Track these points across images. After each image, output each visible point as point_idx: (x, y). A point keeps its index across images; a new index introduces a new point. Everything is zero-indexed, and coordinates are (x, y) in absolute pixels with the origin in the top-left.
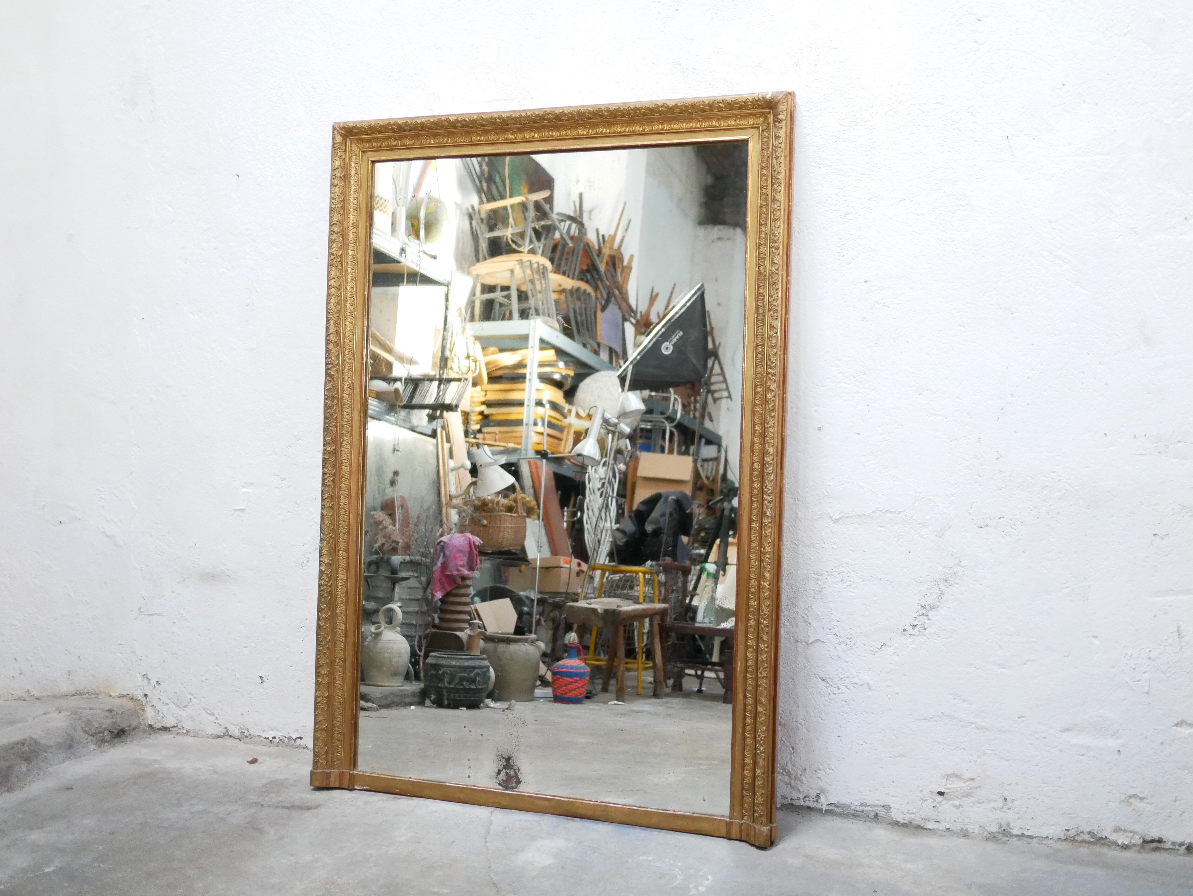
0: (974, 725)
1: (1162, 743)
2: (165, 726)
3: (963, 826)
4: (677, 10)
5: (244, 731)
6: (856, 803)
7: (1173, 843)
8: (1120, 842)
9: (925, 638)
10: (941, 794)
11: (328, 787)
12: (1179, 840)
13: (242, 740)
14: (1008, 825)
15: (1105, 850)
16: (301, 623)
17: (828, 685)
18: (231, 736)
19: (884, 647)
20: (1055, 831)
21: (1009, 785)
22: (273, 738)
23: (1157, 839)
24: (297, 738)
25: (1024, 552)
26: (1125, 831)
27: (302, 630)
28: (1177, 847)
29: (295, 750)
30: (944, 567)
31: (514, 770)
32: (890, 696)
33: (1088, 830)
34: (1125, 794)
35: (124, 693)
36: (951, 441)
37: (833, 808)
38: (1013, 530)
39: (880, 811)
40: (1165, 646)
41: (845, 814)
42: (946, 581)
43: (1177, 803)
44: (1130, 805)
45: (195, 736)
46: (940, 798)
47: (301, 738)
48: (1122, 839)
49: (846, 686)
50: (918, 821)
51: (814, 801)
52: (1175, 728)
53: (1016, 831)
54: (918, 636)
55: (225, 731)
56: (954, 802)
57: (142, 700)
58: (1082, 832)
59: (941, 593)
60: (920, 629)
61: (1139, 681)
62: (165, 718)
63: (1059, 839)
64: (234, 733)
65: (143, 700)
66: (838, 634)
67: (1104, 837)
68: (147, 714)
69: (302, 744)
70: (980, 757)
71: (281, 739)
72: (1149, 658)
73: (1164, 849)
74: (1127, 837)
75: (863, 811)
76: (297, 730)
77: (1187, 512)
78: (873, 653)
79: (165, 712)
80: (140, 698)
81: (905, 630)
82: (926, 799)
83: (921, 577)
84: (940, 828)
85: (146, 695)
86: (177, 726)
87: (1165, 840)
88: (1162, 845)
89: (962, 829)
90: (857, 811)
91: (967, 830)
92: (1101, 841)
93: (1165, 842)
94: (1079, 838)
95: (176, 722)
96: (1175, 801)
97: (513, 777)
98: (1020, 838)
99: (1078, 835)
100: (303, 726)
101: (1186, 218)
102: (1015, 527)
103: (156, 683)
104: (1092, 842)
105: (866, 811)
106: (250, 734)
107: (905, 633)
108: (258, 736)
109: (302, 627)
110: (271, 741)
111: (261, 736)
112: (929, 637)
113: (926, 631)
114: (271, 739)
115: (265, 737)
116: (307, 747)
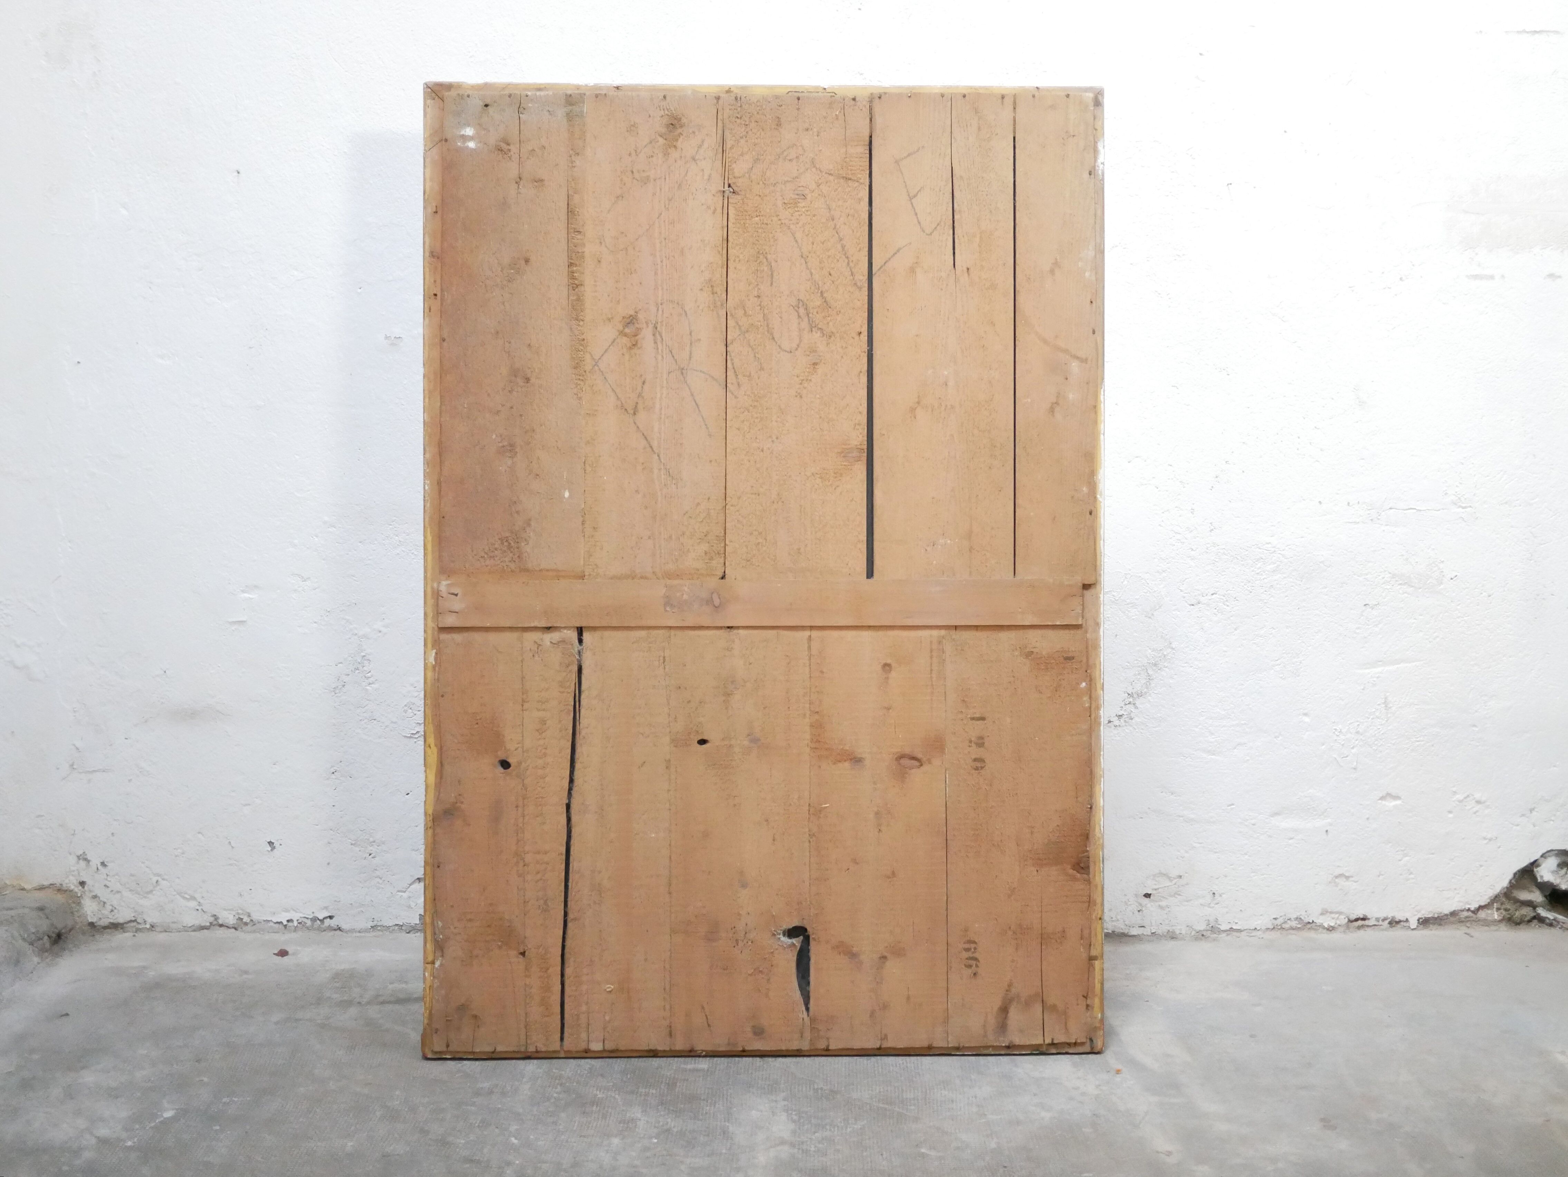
0: (1181, 818)
1: (1368, 819)
2: (115, 921)
3: (1169, 928)
4: (860, 9)
5: (242, 917)
7: (1377, 919)
8: (1326, 925)
9: (1131, 728)
10: (1147, 896)
12: (1382, 915)
13: (239, 929)
14: (1216, 920)
15: (1312, 934)
16: (333, 767)
18: (221, 926)
20: (1263, 921)
21: (1218, 878)
22: (288, 921)
23: (1362, 917)
24: (325, 918)
25: (1236, 629)
26: (1331, 913)
27: (333, 776)
28: (1381, 923)
29: (324, 933)
30: (1153, 650)
33: (1295, 917)
34: (1332, 875)
35: (46, 883)
36: (1163, 513)
38: (1225, 607)
40: (1373, 719)
42: (1155, 665)
43: (1381, 877)
44: (1337, 885)
45: (166, 931)
46: (1146, 901)
47: (331, 917)
48: (1327, 922)
50: (1122, 929)
52: (1380, 801)
53: (1224, 927)
54: (1123, 726)
55: (212, 919)
57: (76, 890)
58: (1290, 919)
59: (1150, 678)
60: (1126, 719)
61: (1347, 756)
62: (116, 911)
63: (1268, 929)
64: (227, 921)
65: (78, 890)
67: (1311, 921)
68: (85, 909)
69: (332, 925)
70: (1187, 852)
71: (300, 921)
72: (1358, 733)
73: (1368, 926)
74: (1333, 918)
76: (326, 908)
77: (1397, 581)
79: (115, 903)
80: (72, 887)
81: (1110, 722)
82: (1131, 903)
83: (1129, 663)
84: (1145, 933)
85: (82, 884)
86: (135, 921)
87: (1368, 917)
88: (1366, 922)
89: (1169, 931)
91: (1173, 932)
92: (1309, 925)
93: (1369, 919)
94: (1286, 926)
95: (132, 915)
96: (1379, 876)
98: (1229, 932)
99: (1285, 922)
100: (335, 901)
101: (1401, 279)
102: (1228, 604)
103: (99, 864)
104: (1299, 928)
106: (252, 920)
107: (1109, 724)
108: (264, 921)
109: (333, 773)
110: (285, 926)
111: (269, 921)
112: (1135, 727)
113: (1133, 721)
114: (285, 923)
115: (275, 921)
116: (339, 929)
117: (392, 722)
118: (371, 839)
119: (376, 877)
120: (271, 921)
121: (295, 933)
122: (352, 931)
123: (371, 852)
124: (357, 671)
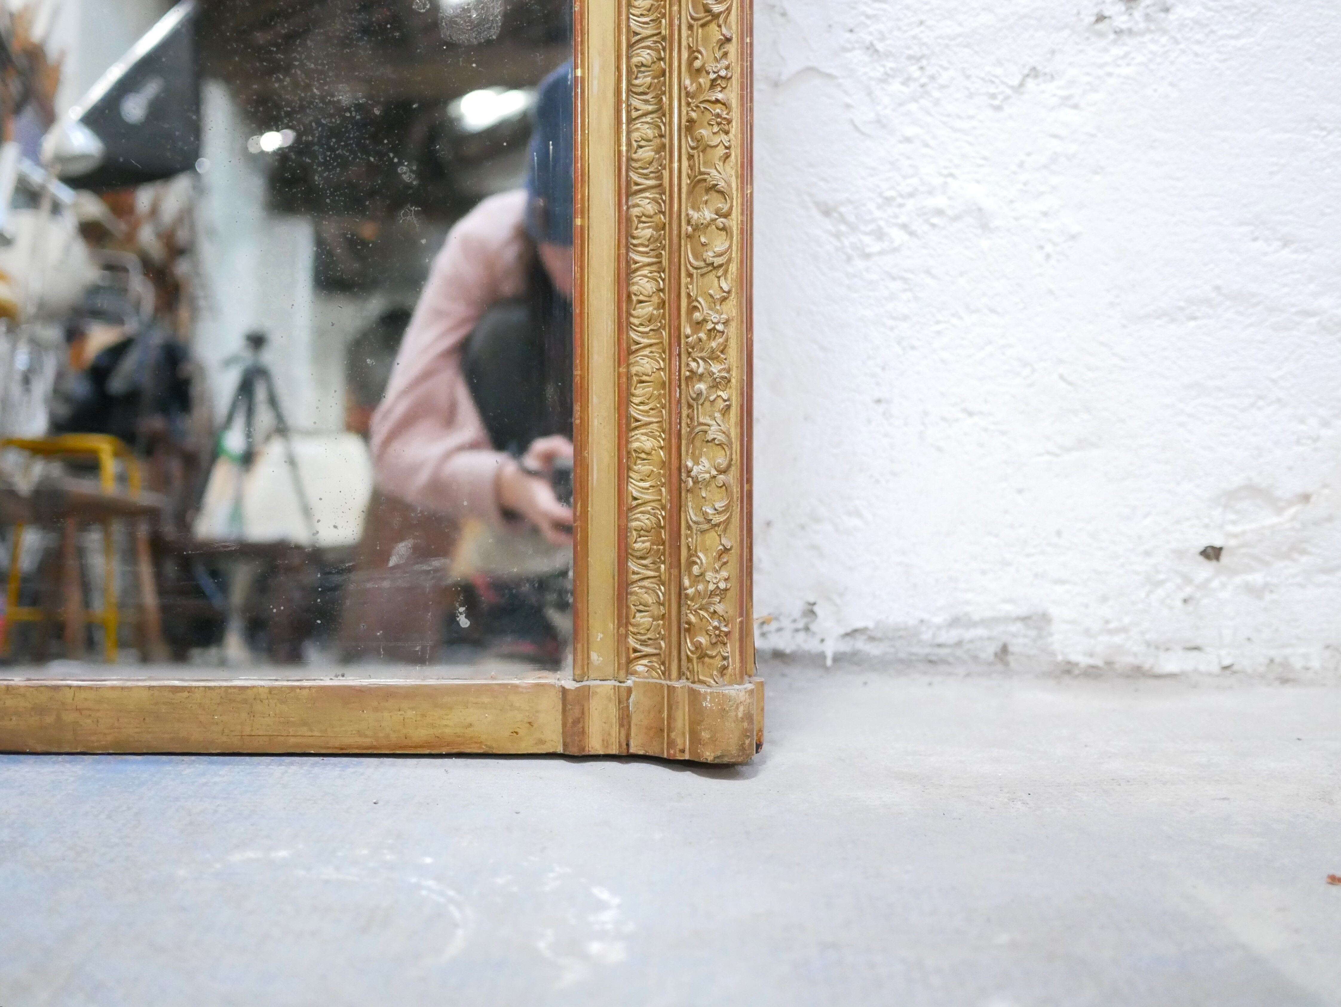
0: (1313, 320)
3: (1272, 653)
6: (938, 620)
9: (1164, 40)
10: (1212, 553)
17: (843, 228)
19: (1031, 84)
32: (1049, 248)
37: (860, 644)
39: (1014, 636)
41: (901, 661)
46: (1206, 569)
49: (904, 227)
50: (1135, 655)
51: (797, 630)
54: (1141, 34)
56: (1250, 578)
66: (880, 46)
70: (1326, 424)
75: (959, 644)
78: (996, 102)
81: (1101, 18)
82: (1162, 577)
84: (1202, 668)
89: (1272, 661)
90: (939, 646)
91: (1285, 665)
105: (971, 641)
107: (1100, 26)
112: (1179, 36)
113: (1172, 17)
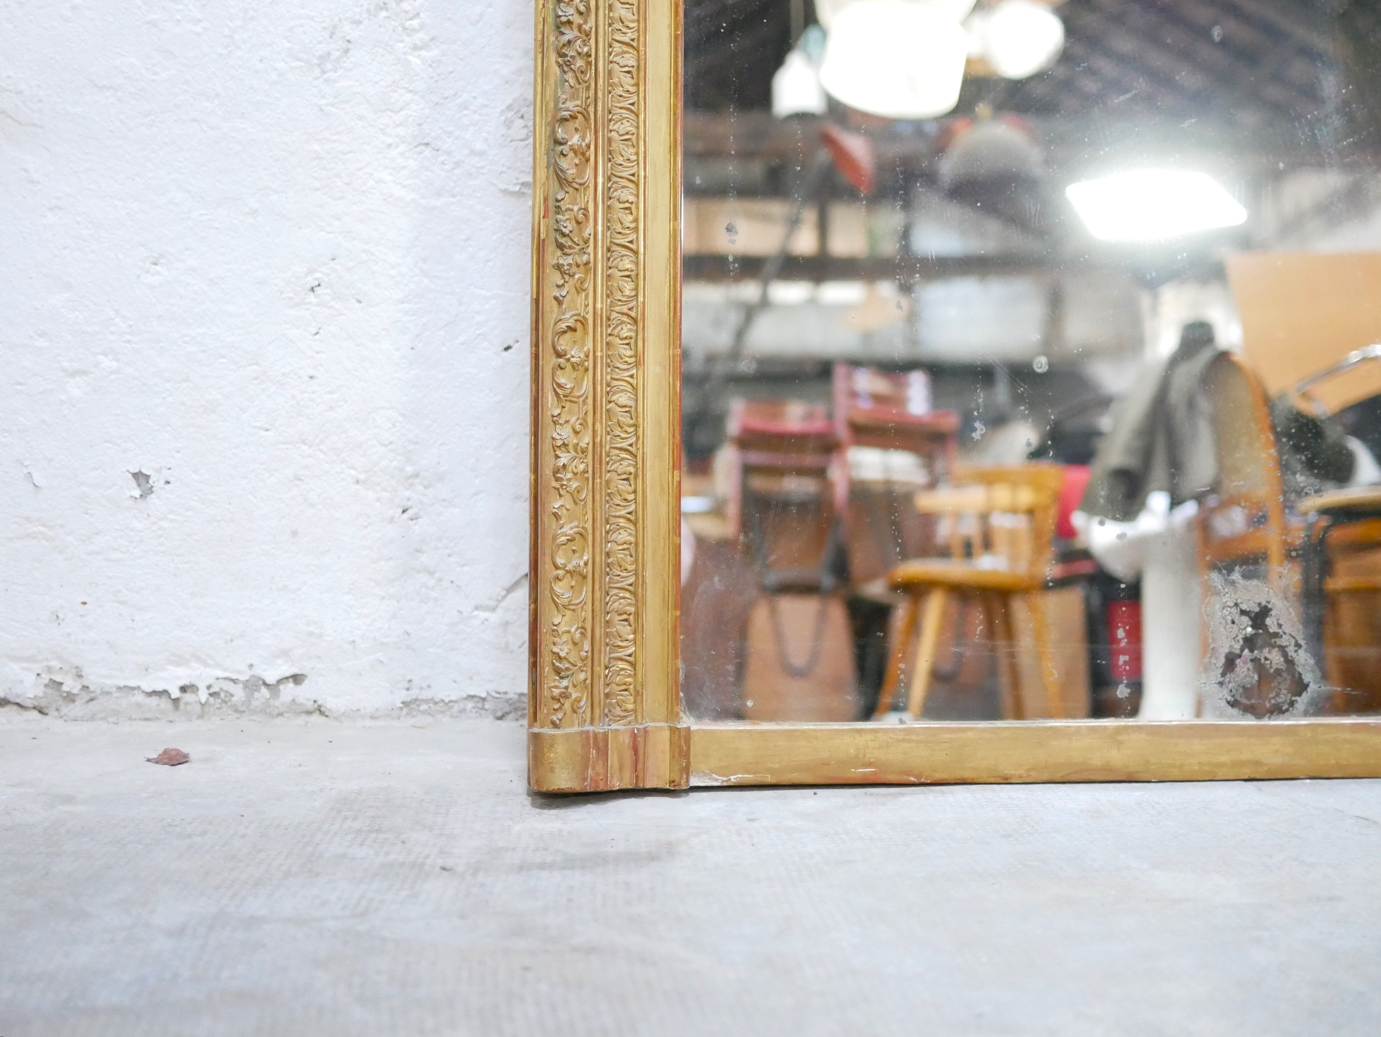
5: (58, 678)
11: (602, 787)
13: (53, 713)
16: (311, 271)
22: (183, 689)
24: (280, 682)
27: (312, 298)
29: (279, 720)
31: (1283, 649)
47: (297, 679)
64: (18, 690)
69: (301, 700)
71: (215, 689)
76: (285, 654)
97: (1278, 672)
100: (311, 634)
106: (85, 688)
108: (119, 688)
109: (312, 289)
110: (176, 701)
111: (133, 689)
114: (175, 693)
115: (149, 690)
116: (320, 710)
117: (473, 153)
118: (409, 469)
119: (419, 572)
120: (138, 688)
121: (200, 721)
122: (354, 714)
123: (409, 503)
124: (384, 14)
